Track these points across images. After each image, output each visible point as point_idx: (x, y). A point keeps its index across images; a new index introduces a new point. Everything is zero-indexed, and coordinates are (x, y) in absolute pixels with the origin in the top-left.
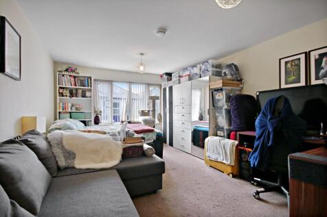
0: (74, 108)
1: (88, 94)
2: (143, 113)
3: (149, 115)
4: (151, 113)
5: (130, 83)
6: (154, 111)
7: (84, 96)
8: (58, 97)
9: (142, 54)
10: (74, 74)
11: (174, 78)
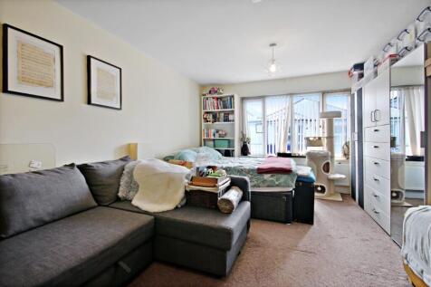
0: (217, 135)
1: (231, 117)
2: (310, 143)
3: (321, 145)
4: (325, 142)
5: (291, 95)
6: (330, 138)
7: (226, 120)
8: (203, 123)
9: (273, 45)
10: (216, 95)
11: (368, 71)
